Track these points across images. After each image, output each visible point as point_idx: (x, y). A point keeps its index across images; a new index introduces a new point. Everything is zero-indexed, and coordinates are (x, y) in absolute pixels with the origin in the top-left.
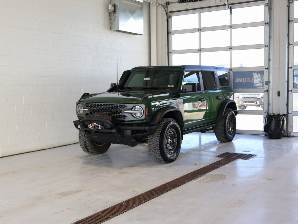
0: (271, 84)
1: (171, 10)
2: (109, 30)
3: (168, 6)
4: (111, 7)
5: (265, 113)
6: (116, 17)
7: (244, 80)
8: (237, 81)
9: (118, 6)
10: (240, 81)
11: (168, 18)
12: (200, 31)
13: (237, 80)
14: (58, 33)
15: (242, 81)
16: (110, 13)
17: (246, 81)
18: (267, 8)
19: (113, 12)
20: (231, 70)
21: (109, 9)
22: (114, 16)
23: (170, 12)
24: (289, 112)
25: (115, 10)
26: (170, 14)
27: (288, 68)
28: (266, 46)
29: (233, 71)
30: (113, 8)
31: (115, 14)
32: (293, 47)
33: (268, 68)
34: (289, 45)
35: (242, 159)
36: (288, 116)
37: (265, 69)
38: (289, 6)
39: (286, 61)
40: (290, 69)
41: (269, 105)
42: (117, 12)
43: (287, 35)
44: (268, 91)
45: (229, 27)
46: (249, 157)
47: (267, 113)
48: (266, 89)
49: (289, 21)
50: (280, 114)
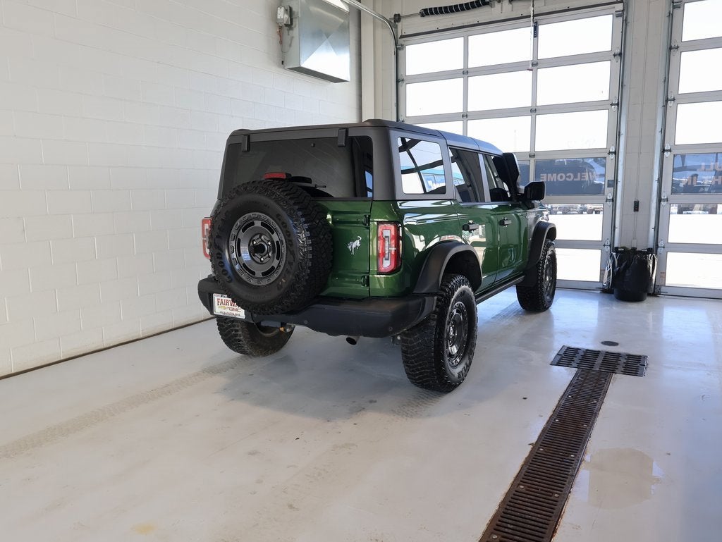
0: (620, 185)
1: (404, 32)
2: (279, 66)
3: (397, 23)
4: (282, 15)
5: (604, 245)
6: (292, 37)
7: (561, 177)
8: (545, 180)
9: (298, 12)
10: (552, 180)
11: (399, 49)
12: (466, 76)
13: (545, 178)
15: (555, 180)
16: (281, 28)
17: (565, 180)
18: (621, 19)
19: (286, 25)
20: (532, 156)
21: (279, 18)
22: (288, 34)
23: (402, 37)
24: (660, 245)
25: (291, 20)
26: (401, 41)
27: (663, 151)
28: (615, 105)
29: (537, 158)
30: (287, 16)
31: (291, 31)
32: (675, 105)
33: (615, 153)
34: (667, 100)
35: (624, 373)
36: (656, 254)
37: (610, 153)
38: (672, 15)
39: (658, 136)
40: (665, 153)
41: (614, 230)
42: (295, 26)
43: (663, 80)
44: (614, 200)
45: (531, 66)
46: (634, 365)
47: (610, 246)
48: (610, 197)
49: (671, 48)
50: (638, 249)
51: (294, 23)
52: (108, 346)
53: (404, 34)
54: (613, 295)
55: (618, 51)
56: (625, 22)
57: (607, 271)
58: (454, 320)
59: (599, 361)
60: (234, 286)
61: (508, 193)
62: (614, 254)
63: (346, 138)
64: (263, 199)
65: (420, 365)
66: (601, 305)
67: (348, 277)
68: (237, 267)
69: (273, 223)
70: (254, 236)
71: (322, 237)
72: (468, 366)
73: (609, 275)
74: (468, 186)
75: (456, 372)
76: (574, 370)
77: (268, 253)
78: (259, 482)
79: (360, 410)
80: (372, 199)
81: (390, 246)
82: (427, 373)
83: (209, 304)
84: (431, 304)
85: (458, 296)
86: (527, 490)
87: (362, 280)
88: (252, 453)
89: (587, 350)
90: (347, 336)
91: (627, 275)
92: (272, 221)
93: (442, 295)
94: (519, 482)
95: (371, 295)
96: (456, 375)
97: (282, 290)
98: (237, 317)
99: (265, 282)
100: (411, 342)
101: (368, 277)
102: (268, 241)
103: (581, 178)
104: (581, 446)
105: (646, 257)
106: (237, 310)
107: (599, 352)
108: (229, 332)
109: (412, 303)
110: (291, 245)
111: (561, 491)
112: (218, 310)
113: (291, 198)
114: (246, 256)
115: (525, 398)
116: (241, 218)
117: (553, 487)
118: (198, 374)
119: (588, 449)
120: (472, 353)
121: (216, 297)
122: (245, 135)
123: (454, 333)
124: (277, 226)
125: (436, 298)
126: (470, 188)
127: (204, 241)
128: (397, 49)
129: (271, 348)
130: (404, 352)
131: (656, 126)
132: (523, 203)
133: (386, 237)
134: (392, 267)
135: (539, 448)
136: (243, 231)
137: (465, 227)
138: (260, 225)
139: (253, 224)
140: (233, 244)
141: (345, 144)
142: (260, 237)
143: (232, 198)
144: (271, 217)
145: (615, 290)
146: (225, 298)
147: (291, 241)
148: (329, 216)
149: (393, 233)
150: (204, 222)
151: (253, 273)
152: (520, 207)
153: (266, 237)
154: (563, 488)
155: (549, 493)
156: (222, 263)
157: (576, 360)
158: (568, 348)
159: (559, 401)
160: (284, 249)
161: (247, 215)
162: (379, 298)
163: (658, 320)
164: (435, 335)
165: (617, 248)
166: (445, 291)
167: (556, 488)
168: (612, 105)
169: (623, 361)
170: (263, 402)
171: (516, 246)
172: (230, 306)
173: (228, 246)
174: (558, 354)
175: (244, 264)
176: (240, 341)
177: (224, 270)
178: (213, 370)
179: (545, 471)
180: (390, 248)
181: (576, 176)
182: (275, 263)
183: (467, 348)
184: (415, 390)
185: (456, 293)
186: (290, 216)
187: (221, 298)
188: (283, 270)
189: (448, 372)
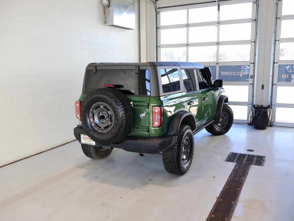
0: (256, 77)
1: (159, 6)
2: (104, 24)
3: (156, 2)
5: (249, 104)
6: (110, 11)
7: (230, 73)
8: (223, 75)
10: (226, 75)
11: (157, 13)
12: (188, 27)
13: (223, 73)
14: (51, 27)
15: (228, 75)
16: (104, 7)
17: (232, 75)
18: (255, 5)
19: (107, 6)
20: (217, 64)
21: (104, 2)
22: (108, 10)
23: (159, 8)
24: (273, 104)
25: (109, 4)
26: (158, 10)
27: (274, 63)
28: (253, 42)
29: (220, 65)
30: (107, 2)
31: (109, 8)
32: (279, 43)
33: (253, 63)
34: (276, 41)
35: (256, 164)
36: (271, 109)
37: (251, 63)
38: (278, 4)
39: (272, 56)
40: (275, 64)
41: (253, 97)
42: (111, 6)
43: (274, 32)
44: (253, 84)
45: (216, 24)
46: (260, 161)
47: (251, 104)
48: (251, 83)
49: (277, 18)
50: (264, 106)
51: (110, 5)
52: (31, 155)
53: (159, 7)
54: (253, 126)
55: (254, 19)
56: (258, 6)
57: (250, 116)
58: (184, 145)
59: (245, 159)
60: (92, 133)
61: (207, 84)
62: (253, 108)
63: (139, 70)
64: (104, 97)
65: (170, 165)
66: (248, 131)
67: (140, 128)
68: (93, 125)
69: (109, 107)
70: (100, 112)
71: (129, 113)
72: (190, 163)
73: (251, 118)
74: (189, 79)
75: (185, 166)
76: (235, 164)
77: (106, 119)
78: (108, 217)
79: (146, 184)
80: (150, 96)
81: (158, 116)
82: (173, 168)
83: (78, 138)
84: (175, 139)
85: (186, 135)
86: (215, 217)
87: (146, 130)
88: (103, 204)
89: (241, 154)
90: (139, 153)
91: (259, 118)
92: (108, 106)
93: (179, 135)
94: (212, 214)
95: (150, 136)
96: (186, 168)
97: (113, 135)
98: (92, 144)
99: (105, 131)
100: (167, 155)
101: (149, 129)
102: (106, 114)
103: (239, 74)
104: (236, 198)
105: (267, 110)
106: (92, 141)
107: (246, 155)
108: (87, 149)
109: (167, 139)
110: (117, 117)
111: (228, 217)
112: (83, 141)
113: (116, 97)
114: (97, 120)
115: (214, 177)
116: (95, 104)
117: (225, 215)
118: (74, 169)
119: (239, 199)
120: (192, 158)
121: (82, 136)
122: (94, 66)
123: (184, 150)
124: (110, 108)
125: (177, 137)
126: (190, 80)
127: (76, 112)
128: (156, 14)
129: (104, 155)
130: (164, 159)
131: (271, 52)
132: (214, 88)
133: (156, 112)
134: (159, 125)
135: (220, 199)
136: (96, 109)
137: (189, 103)
138: (103, 107)
139: (100, 107)
140: (91, 115)
141: (139, 72)
142: (103, 112)
143: (90, 96)
144: (108, 104)
145: (254, 124)
146: (87, 136)
147: (117, 115)
148: (132, 103)
149: (159, 110)
150: (76, 103)
151: (100, 127)
152: (212, 90)
153: (105, 112)
154: (229, 216)
155: (223, 218)
156: (87, 123)
157: (236, 159)
158: (233, 153)
159: (228, 178)
160: (113, 118)
161: (97, 103)
162: (153, 137)
163: (272, 138)
164: (177, 152)
165: (254, 105)
166: (181, 133)
167: (226, 216)
168: (252, 42)
169: (255, 159)
170: (104, 181)
171: (211, 105)
172: (88, 140)
173: (89, 115)
174: (228, 156)
175: (96, 124)
176: (91, 153)
177: (87, 126)
178: (81, 167)
179: (222, 209)
180: (157, 117)
181: (236, 73)
182: (109, 123)
183: (190, 156)
184: (168, 174)
185: (185, 134)
186: (116, 104)
187: (84, 136)
188: (113, 126)
189: (182, 167)
